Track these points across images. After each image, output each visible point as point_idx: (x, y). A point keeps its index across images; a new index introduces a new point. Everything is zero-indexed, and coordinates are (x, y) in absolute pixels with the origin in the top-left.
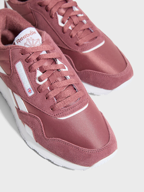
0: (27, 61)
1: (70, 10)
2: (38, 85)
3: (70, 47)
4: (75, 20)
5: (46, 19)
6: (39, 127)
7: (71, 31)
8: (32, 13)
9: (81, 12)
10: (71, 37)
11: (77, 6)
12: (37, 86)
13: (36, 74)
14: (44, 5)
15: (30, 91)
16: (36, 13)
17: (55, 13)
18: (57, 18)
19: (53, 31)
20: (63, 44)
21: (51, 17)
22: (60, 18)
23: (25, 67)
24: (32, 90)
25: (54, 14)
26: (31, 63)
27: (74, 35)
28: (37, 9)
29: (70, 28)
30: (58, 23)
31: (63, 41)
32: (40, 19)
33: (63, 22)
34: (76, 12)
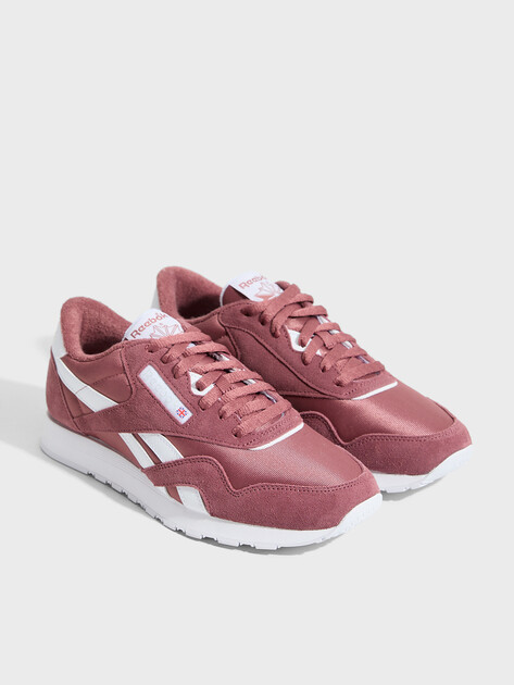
0: (165, 360)
1: (313, 321)
2: (197, 396)
3: (322, 391)
4: (327, 340)
5: (262, 341)
6: (216, 473)
7: (322, 358)
8: (227, 334)
9: (336, 327)
10: (323, 370)
11: (325, 315)
12: (196, 400)
13: (188, 379)
14: (256, 313)
15: (182, 413)
16: (236, 331)
17: (283, 327)
18: (287, 336)
19: (279, 363)
20: (307, 388)
21: (274, 335)
22: (294, 336)
23: (161, 372)
24: (186, 409)
25: (279, 327)
26: (175, 362)
27: (328, 366)
28: (239, 323)
29: (319, 353)
30: (290, 345)
31: (305, 380)
32: (248, 342)
33: (302, 344)
34: (325, 324)
